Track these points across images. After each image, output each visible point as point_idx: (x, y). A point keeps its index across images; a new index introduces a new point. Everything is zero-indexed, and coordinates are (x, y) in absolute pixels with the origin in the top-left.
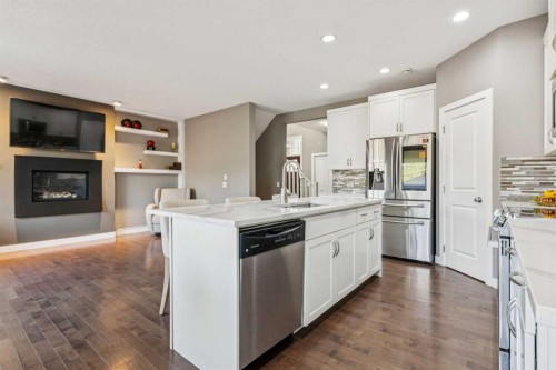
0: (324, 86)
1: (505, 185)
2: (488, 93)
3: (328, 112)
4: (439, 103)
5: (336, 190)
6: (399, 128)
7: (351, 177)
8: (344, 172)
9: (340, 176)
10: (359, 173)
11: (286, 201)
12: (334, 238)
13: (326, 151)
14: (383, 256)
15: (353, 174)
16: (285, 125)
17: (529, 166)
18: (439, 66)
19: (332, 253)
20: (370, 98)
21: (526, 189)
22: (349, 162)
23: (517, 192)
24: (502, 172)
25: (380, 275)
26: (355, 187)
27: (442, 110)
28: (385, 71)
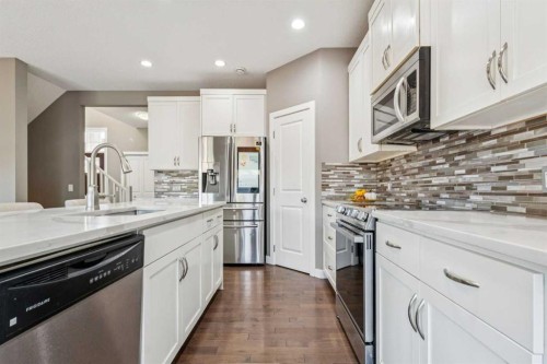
0: (146, 64)
1: (325, 187)
2: (312, 105)
3: (149, 99)
4: (270, 109)
5: (158, 195)
6: (233, 128)
7: (177, 180)
8: (168, 173)
9: (164, 178)
10: (188, 175)
11: (97, 208)
12: (179, 254)
13: (146, 150)
14: (225, 265)
15: (180, 176)
16: (83, 107)
17: (340, 170)
18: (269, 73)
19: (178, 277)
20: (202, 91)
21: (339, 189)
22: (176, 161)
23: (332, 192)
24: (323, 175)
25: (222, 288)
26: (184, 191)
27: (272, 115)
28: (220, 63)
